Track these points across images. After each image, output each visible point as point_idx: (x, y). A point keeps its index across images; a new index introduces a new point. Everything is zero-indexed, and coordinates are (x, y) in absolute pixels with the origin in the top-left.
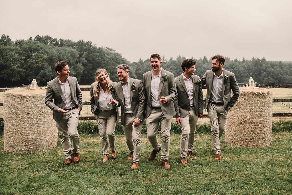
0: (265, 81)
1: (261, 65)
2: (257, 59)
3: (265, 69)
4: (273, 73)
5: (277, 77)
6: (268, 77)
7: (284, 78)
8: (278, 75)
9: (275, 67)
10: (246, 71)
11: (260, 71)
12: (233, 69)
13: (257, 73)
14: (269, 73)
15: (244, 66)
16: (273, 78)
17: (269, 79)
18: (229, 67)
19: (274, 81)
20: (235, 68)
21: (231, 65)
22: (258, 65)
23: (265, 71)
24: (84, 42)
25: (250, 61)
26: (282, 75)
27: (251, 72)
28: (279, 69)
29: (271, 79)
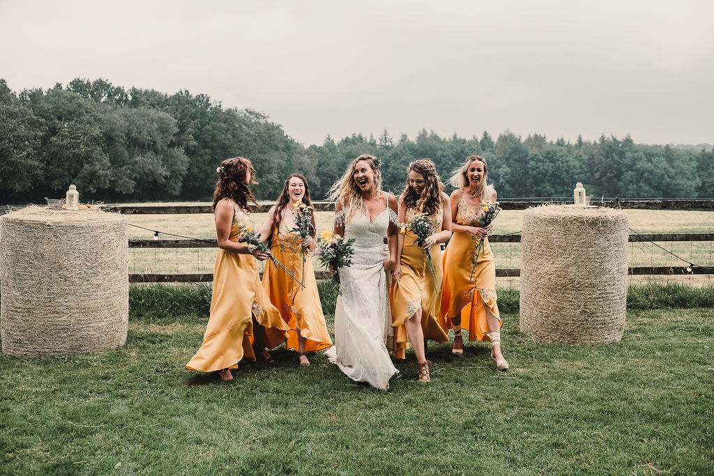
0: (631, 192)
1: (622, 154)
2: (611, 139)
3: (630, 163)
4: (651, 172)
5: (659, 183)
6: (638, 182)
7: (675, 185)
8: (662, 177)
9: (655, 159)
10: (585, 169)
11: (618, 170)
12: (555, 163)
13: (611, 172)
14: (640, 174)
15: (580, 156)
16: (650, 184)
17: (641, 187)
18: (545, 158)
19: (653, 192)
20: (558, 160)
21: (549, 153)
22: (614, 154)
23: (630, 168)
24: (190, 97)
25: (595, 143)
26: (672, 178)
27: (598, 170)
28: (665, 164)
29: (646, 188)
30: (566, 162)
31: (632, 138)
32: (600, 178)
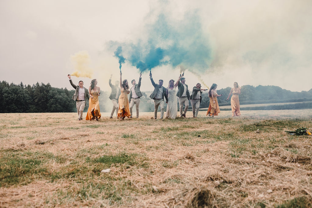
30: (23, 94)
31: (50, 84)
32: (38, 102)
